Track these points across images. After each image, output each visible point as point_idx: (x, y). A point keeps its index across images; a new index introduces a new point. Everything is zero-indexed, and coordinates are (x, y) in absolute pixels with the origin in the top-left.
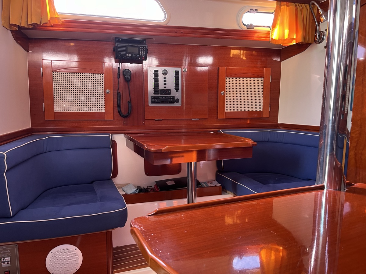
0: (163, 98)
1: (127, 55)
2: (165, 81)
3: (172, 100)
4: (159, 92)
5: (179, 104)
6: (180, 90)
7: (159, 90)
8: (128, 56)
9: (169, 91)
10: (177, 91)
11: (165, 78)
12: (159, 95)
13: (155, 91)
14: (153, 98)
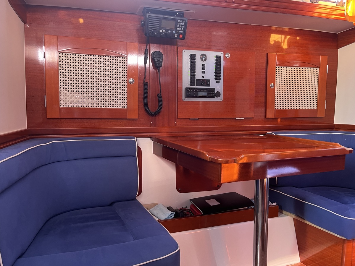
0: (200, 90)
1: (161, 31)
2: (203, 69)
3: (212, 93)
4: (196, 83)
5: (220, 99)
6: (222, 81)
7: (196, 80)
8: (162, 33)
9: (208, 82)
10: (218, 82)
11: (203, 65)
12: (196, 87)
13: (191, 81)
14: (189, 91)
